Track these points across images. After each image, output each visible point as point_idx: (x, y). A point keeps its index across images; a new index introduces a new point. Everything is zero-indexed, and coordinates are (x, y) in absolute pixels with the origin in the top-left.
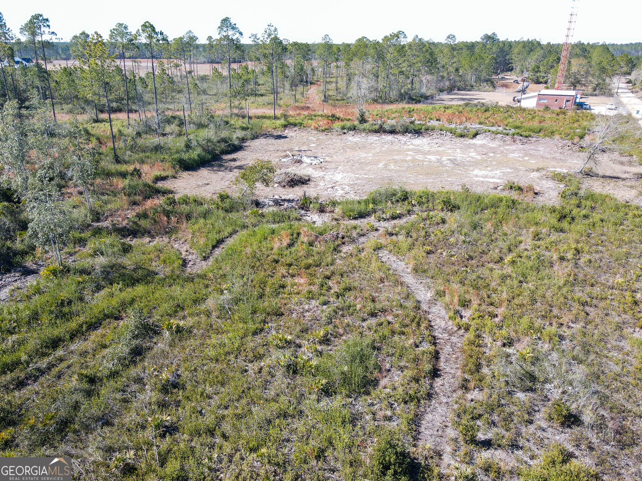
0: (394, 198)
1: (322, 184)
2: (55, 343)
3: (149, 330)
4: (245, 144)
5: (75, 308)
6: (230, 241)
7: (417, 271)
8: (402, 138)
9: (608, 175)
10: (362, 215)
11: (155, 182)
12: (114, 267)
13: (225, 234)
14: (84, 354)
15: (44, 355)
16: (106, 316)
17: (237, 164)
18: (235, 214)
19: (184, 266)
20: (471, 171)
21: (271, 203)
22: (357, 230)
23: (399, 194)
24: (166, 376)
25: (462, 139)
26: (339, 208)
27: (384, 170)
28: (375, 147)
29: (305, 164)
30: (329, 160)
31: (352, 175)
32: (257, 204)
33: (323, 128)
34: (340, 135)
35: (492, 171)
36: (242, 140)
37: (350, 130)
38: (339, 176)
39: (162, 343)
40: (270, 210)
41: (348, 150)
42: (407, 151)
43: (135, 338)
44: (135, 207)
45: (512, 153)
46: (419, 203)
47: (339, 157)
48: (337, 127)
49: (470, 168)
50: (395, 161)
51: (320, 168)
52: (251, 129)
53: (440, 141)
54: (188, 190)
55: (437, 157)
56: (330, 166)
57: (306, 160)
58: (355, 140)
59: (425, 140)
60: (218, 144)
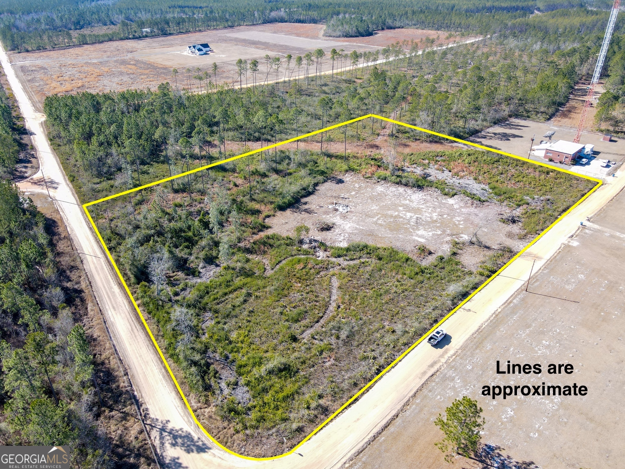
0: (358, 249)
1: (337, 231)
2: (226, 294)
3: (249, 295)
4: (317, 188)
5: (231, 283)
6: (284, 262)
7: (340, 288)
8: (409, 191)
9: (487, 245)
10: (339, 256)
11: (264, 219)
12: (243, 268)
13: (283, 258)
14: (232, 299)
15: (223, 297)
16: (239, 288)
17: (306, 207)
18: (290, 247)
19: (264, 271)
20: (419, 230)
21: (308, 242)
22: (332, 265)
23: (360, 247)
24: (251, 309)
25: (444, 197)
26: (332, 250)
27: (374, 223)
28: (386, 200)
29: (338, 213)
30: (352, 210)
31: (355, 225)
32: (301, 242)
33: (368, 175)
34: (375, 183)
35: (430, 231)
36: (316, 185)
37: (382, 179)
38: (349, 225)
39: (252, 299)
40: (305, 247)
41: (369, 200)
42: (401, 206)
43: (245, 296)
44: (254, 236)
45: (459, 216)
46: (367, 253)
47: (359, 208)
48: (376, 177)
49: (421, 227)
50: (385, 216)
51: (344, 217)
52: (326, 173)
53: (429, 198)
54: (277, 227)
55: (412, 215)
56: (350, 216)
57: (341, 209)
58: (380, 190)
59: (420, 196)
60: (301, 191)
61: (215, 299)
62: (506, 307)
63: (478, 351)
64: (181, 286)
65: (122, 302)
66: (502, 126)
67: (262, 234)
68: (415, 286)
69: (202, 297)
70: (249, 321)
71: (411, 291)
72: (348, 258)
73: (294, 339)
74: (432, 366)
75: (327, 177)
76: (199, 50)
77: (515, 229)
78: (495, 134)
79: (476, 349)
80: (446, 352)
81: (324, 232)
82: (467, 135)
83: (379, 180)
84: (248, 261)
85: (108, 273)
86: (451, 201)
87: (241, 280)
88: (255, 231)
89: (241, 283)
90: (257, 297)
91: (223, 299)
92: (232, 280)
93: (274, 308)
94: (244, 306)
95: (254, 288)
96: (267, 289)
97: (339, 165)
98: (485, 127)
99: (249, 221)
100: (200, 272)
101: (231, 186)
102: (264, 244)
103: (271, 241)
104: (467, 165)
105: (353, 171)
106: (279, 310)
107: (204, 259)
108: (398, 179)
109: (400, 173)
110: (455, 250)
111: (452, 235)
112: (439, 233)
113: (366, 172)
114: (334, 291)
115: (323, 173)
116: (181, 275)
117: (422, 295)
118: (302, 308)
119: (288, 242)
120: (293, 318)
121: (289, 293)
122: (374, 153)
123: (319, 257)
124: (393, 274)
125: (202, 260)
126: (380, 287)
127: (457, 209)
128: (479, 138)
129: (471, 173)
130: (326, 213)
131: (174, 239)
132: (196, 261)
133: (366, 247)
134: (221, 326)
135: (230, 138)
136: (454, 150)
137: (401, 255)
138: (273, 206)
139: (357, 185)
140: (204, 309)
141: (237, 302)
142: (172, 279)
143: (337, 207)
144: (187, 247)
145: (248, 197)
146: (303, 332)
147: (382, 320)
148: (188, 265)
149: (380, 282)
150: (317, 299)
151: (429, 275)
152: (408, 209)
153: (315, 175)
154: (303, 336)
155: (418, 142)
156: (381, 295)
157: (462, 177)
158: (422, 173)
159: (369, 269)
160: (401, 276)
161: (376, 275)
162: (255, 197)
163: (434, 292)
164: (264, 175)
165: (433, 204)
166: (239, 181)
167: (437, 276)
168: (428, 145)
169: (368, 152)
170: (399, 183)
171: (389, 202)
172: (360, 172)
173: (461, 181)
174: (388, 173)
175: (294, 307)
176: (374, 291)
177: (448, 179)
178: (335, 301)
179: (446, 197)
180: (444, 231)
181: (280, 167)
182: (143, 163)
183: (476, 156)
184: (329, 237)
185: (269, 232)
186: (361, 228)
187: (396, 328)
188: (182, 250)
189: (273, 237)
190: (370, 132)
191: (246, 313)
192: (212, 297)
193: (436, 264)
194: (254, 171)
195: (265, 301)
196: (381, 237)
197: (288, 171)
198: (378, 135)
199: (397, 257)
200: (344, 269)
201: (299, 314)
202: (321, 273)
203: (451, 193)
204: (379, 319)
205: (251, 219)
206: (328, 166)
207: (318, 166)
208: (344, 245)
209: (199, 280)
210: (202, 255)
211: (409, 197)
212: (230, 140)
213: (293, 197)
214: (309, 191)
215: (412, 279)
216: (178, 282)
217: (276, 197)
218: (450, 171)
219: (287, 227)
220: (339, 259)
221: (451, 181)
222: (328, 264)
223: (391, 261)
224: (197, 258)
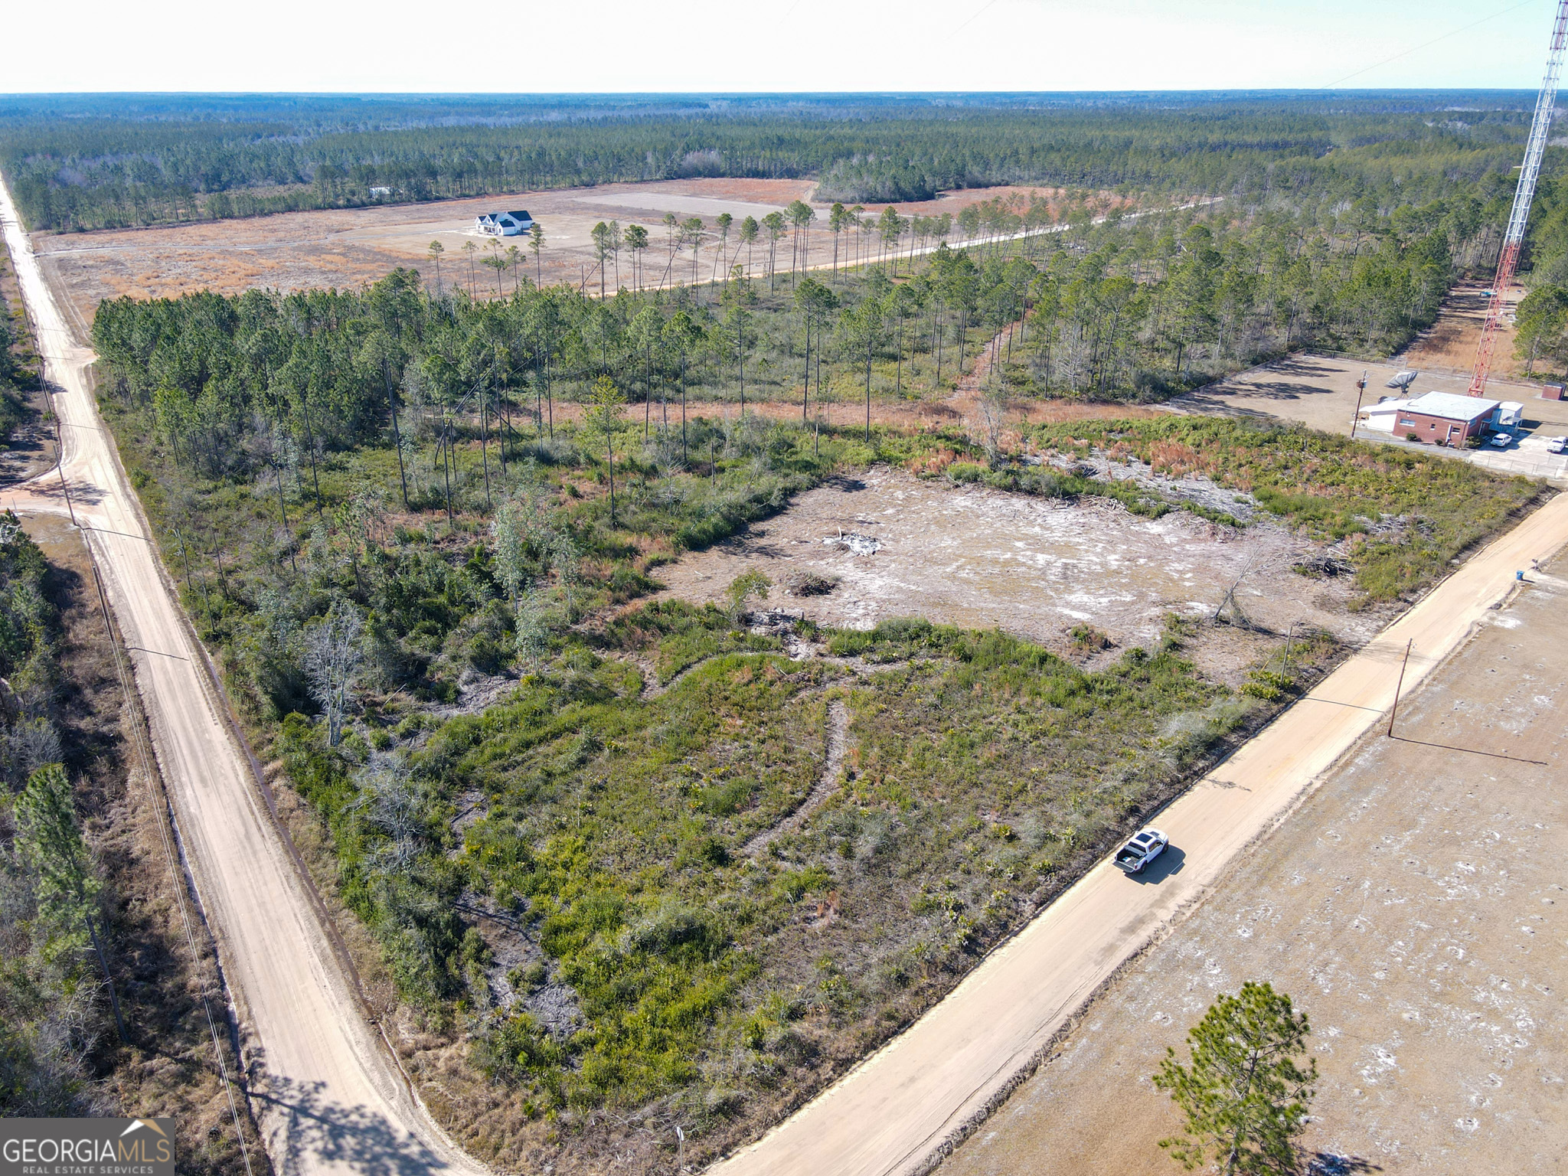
0: (904, 635)
1: (846, 595)
2: (528, 745)
3: (595, 746)
4: (793, 501)
5: (545, 718)
6: (696, 668)
7: (854, 728)
8: (1040, 506)
9: (1263, 625)
10: (853, 653)
11: (648, 569)
12: (581, 682)
13: (694, 658)
14: (547, 756)
15: (520, 752)
16: (567, 729)
17: (763, 542)
18: (717, 633)
19: (642, 690)
20: (1071, 592)
21: (766, 620)
22: (832, 673)
23: (911, 630)
24: (597, 780)
25: (1135, 519)
26: (834, 639)
27: (948, 578)
28: (979, 525)
29: (850, 554)
30: (888, 548)
31: (896, 582)
32: (747, 620)
33: (928, 472)
34: (948, 490)
35: (1102, 596)
36: (790, 492)
37: (968, 480)
38: (879, 582)
39: (602, 757)
40: (758, 631)
41: (933, 527)
42: (1019, 539)
43: (584, 750)
44: (617, 607)
45: (1180, 561)
46: (931, 645)
47: (907, 544)
48: (949, 474)
49: (1077, 587)
50: (980, 561)
51: (865, 563)
52: (815, 467)
53: (1095, 520)
54: (683, 586)
55: (1052, 558)
56: (880, 561)
57: (856, 546)
58: (963, 504)
59: (1070, 516)
60: (748, 505)
61: (495, 757)
62: (1336, 774)
63: (1264, 890)
64: (404, 725)
65: (227, 767)
66: (1274, 370)
67: (640, 604)
68: (1067, 725)
69: (458, 752)
70: (592, 813)
71: (1057, 736)
72: (877, 657)
73: (720, 857)
74: (1131, 929)
75: (819, 476)
76: (506, 224)
77: (1338, 588)
78: (1258, 386)
79: (1260, 883)
80: (1171, 892)
81: (811, 598)
82: (1184, 388)
83: (960, 482)
84: (596, 664)
85: (200, 694)
86: (1155, 528)
87: (574, 711)
88: (622, 595)
89: (575, 718)
90: (616, 750)
91: (519, 758)
92: (550, 711)
93: (665, 780)
94: (577, 774)
95: (611, 729)
96: (648, 732)
97: (850, 451)
98: (1231, 370)
99: (608, 573)
100: (459, 693)
101: (565, 494)
102: (645, 624)
103: (664, 619)
104: (1192, 449)
105: (889, 462)
106: (680, 782)
107: (473, 659)
108: (1010, 479)
109: (1015, 466)
110: (1176, 637)
111: (1164, 603)
112: (1129, 598)
113: (924, 466)
114: (839, 737)
115: (808, 466)
116: (406, 699)
117: (1090, 747)
118: (744, 779)
119: (711, 619)
120: (717, 803)
121: (708, 742)
122: (946, 424)
123: (796, 655)
124: (1006, 696)
125: (468, 662)
126: (970, 727)
127: (1172, 545)
128: (1217, 393)
129: (1203, 467)
130: (818, 555)
131: (395, 611)
132: (453, 665)
133: (926, 629)
134: (508, 822)
135: (567, 396)
136: (1155, 418)
137: (1026, 648)
138: (672, 538)
139: (900, 494)
140: (465, 783)
141: (558, 765)
142: (379, 709)
143: (848, 542)
144: (430, 631)
145: (606, 520)
146: (747, 840)
147: (977, 808)
148: (428, 675)
149: (969, 714)
150: (790, 757)
151: (1106, 697)
152: (1038, 545)
153: (787, 471)
154: (747, 850)
155: (1059, 402)
156: (972, 745)
157: (1180, 476)
158: (1071, 466)
159: (936, 682)
160: (1027, 699)
161: (957, 697)
162: (626, 519)
163: (1125, 738)
164: (652, 472)
165: (1107, 535)
166: (584, 487)
167: (1131, 699)
168: (1086, 408)
169: (927, 423)
170: (1013, 488)
171: (987, 531)
172: (908, 466)
173: (1178, 484)
174: (983, 467)
175: (722, 777)
176: (953, 735)
177: (1144, 480)
178: (838, 761)
179: (1141, 518)
180: (1141, 596)
181: (698, 456)
182: (334, 446)
183: (1214, 429)
184: (825, 610)
185: (662, 598)
186: (913, 588)
187: (1018, 828)
188: (415, 639)
189: (670, 608)
190: (932, 382)
191: (583, 791)
192: (488, 752)
193: (1124, 669)
194: (627, 463)
195: (639, 762)
196: (967, 610)
197: (716, 465)
198: (954, 388)
199: (1014, 654)
200: (865, 683)
201: (736, 794)
202: (802, 694)
203: (1155, 510)
204: (969, 807)
205: (612, 568)
206: (822, 451)
207: (796, 453)
208: (867, 625)
209: (455, 712)
210: (468, 649)
211: (1039, 521)
212: (569, 401)
213: (726, 518)
214: (771, 507)
215: (1058, 706)
216: (397, 717)
217: (682, 520)
218: (1147, 463)
219: (709, 587)
220: (853, 659)
221: (1153, 484)
222: (822, 672)
223: (997, 663)
224: (454, 658)
